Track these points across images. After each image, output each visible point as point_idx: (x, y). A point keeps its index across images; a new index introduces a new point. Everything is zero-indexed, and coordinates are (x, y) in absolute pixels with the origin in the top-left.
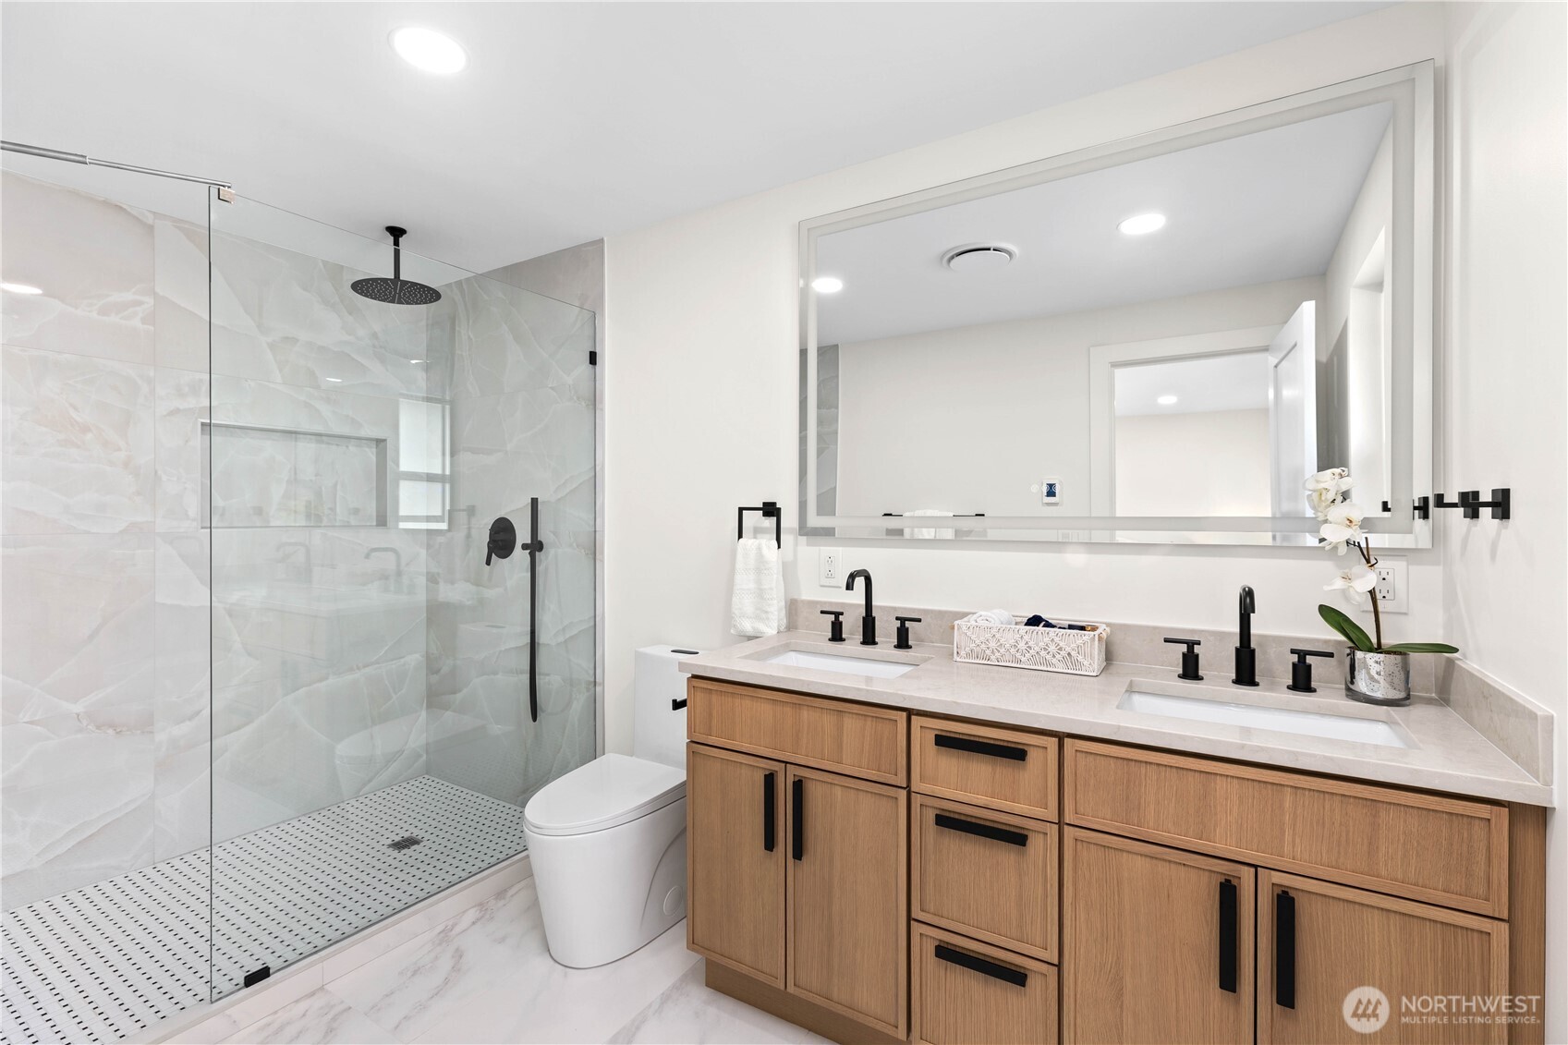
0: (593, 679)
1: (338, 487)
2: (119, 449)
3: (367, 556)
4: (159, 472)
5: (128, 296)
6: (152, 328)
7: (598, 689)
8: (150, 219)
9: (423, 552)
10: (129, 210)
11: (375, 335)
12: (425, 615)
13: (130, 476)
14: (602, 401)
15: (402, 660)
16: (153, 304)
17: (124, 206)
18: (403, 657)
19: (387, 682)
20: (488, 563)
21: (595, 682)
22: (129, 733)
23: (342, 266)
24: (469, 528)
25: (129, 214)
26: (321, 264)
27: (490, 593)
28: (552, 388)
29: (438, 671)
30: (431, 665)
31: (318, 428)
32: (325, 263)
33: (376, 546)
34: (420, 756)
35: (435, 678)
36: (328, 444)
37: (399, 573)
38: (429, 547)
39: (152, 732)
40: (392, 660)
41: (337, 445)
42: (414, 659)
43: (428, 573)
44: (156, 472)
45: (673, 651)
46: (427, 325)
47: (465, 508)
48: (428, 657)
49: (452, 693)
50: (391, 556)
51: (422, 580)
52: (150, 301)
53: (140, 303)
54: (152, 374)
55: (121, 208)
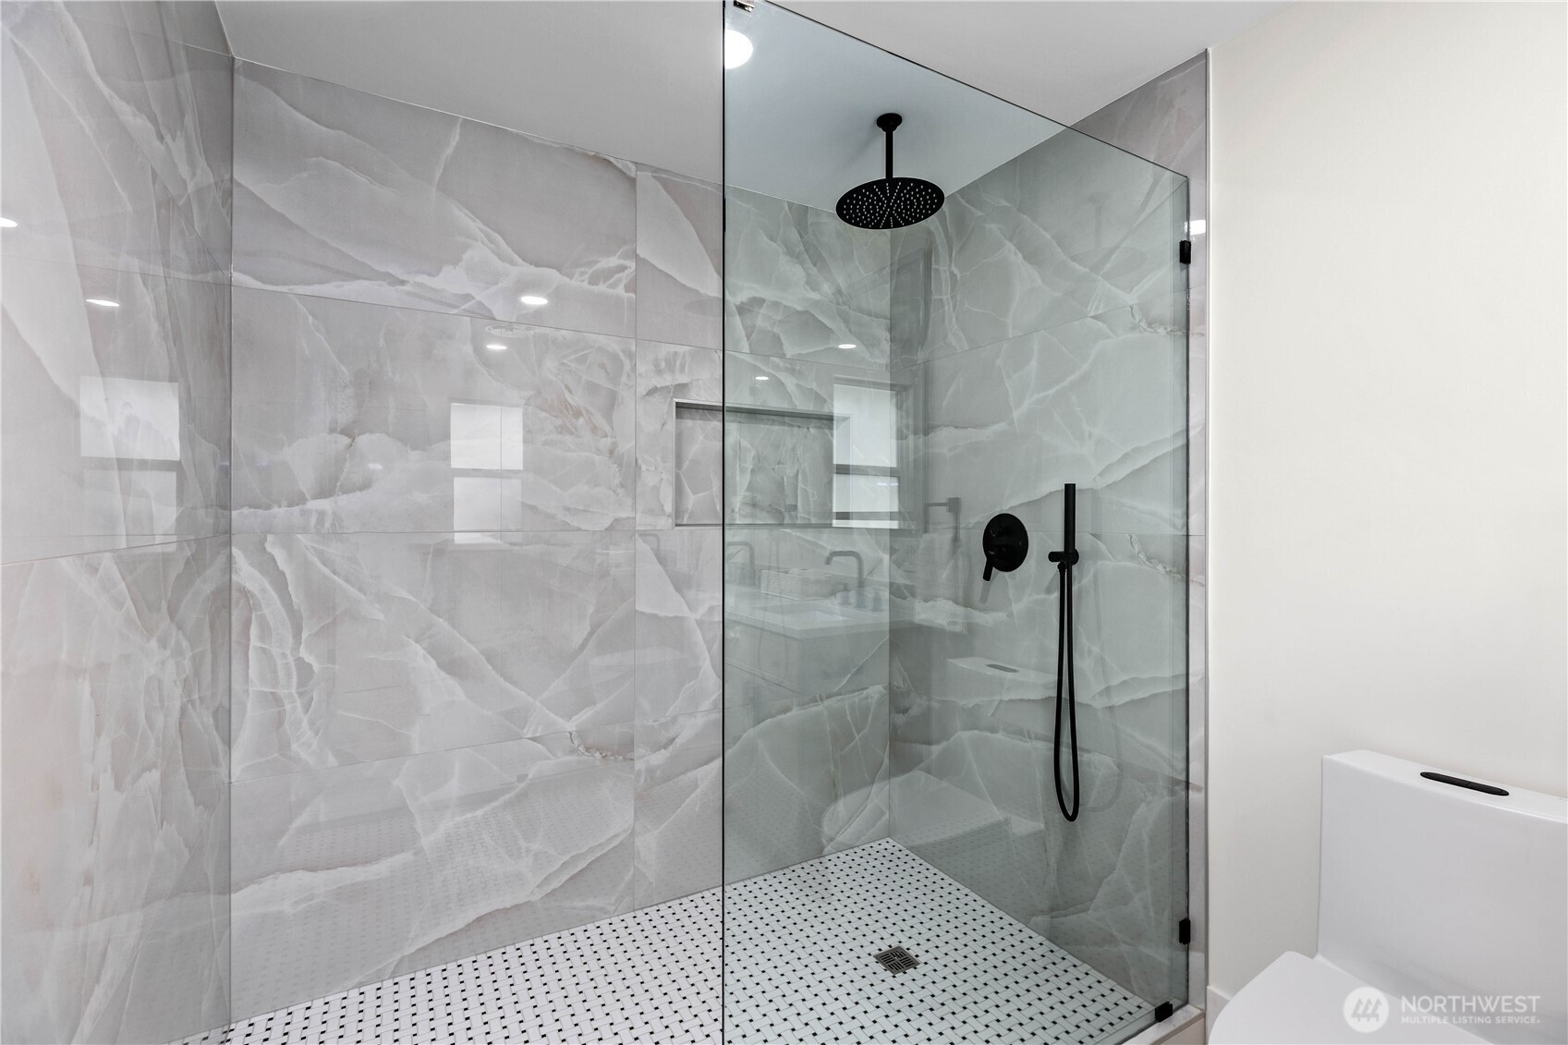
0: (1183, 777)
1: (800, 477)
2: (606, 436)
3: (828, 561)
4: (639, 461)
5: (613, 261)
6: (633, 295)
7: (1195, 797)
8: (632, 171)
9: (886, 558)
10: (615, 163)
11: (839, 292)
12: (888, 637)
13: (616, 466)
14: (1203, 319)
15: (865, 692)
16: (634, 268)
17: (612, 160)
18: (866, 688)
19: (849, 718)
20: (987, 576)
21: (1187, 783)
22: (613, 758)
23: (807, 207)
24: (956, 528)
25: (615, 167)
26: (787, 208)
27: (984, 619)
28: (1095, 317)
29: (905, 711)
30: (896, 700)
31: (783, 406)
32: (791, 205)
33: (838, 549)
34: (883, 813)
35: (900, 719)
36: (790, 425)
37: (861, 584)
38: (892, 551)
39: (632, 760)
40: (854, 691)
41: (799, 427)
42: (876, 691)
43: (891, 585)
44: (636, 461)
45: (1425, 775)
46: (892, 272)
47: (944, 501)
48: (892, 690)
49: (924, 743)
50: (852, 561)
51: (886, 595)
52: (631, 264)
53: (622, 268)
54: (633, 348)
55: (609, 161)
